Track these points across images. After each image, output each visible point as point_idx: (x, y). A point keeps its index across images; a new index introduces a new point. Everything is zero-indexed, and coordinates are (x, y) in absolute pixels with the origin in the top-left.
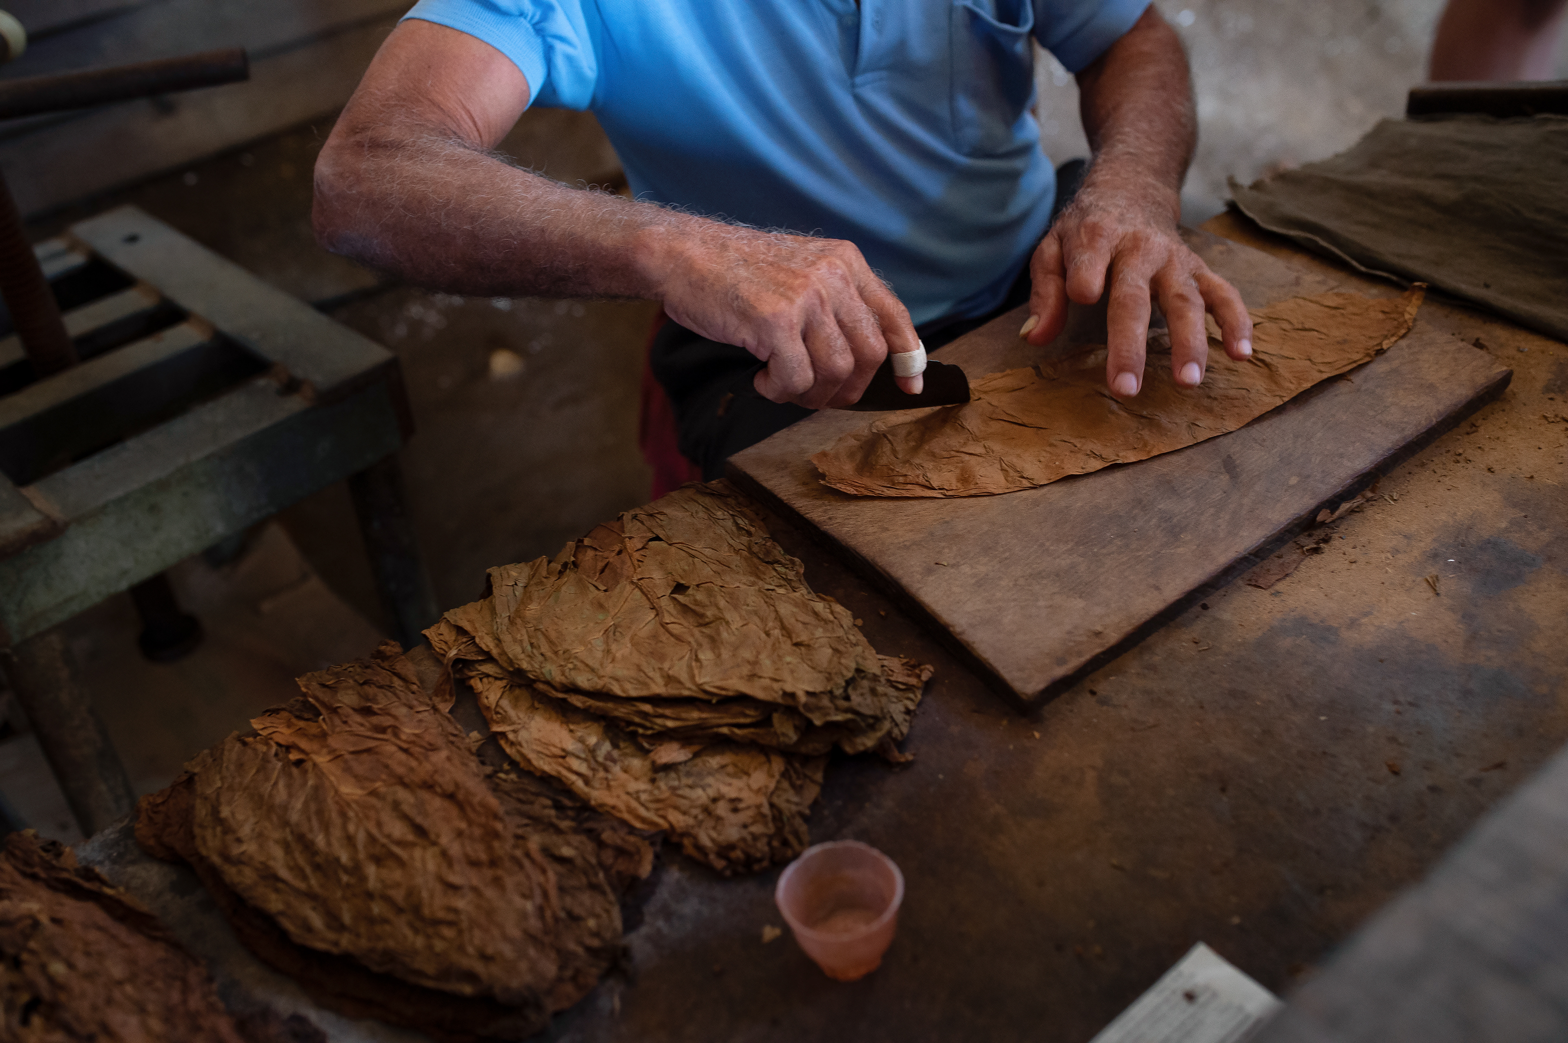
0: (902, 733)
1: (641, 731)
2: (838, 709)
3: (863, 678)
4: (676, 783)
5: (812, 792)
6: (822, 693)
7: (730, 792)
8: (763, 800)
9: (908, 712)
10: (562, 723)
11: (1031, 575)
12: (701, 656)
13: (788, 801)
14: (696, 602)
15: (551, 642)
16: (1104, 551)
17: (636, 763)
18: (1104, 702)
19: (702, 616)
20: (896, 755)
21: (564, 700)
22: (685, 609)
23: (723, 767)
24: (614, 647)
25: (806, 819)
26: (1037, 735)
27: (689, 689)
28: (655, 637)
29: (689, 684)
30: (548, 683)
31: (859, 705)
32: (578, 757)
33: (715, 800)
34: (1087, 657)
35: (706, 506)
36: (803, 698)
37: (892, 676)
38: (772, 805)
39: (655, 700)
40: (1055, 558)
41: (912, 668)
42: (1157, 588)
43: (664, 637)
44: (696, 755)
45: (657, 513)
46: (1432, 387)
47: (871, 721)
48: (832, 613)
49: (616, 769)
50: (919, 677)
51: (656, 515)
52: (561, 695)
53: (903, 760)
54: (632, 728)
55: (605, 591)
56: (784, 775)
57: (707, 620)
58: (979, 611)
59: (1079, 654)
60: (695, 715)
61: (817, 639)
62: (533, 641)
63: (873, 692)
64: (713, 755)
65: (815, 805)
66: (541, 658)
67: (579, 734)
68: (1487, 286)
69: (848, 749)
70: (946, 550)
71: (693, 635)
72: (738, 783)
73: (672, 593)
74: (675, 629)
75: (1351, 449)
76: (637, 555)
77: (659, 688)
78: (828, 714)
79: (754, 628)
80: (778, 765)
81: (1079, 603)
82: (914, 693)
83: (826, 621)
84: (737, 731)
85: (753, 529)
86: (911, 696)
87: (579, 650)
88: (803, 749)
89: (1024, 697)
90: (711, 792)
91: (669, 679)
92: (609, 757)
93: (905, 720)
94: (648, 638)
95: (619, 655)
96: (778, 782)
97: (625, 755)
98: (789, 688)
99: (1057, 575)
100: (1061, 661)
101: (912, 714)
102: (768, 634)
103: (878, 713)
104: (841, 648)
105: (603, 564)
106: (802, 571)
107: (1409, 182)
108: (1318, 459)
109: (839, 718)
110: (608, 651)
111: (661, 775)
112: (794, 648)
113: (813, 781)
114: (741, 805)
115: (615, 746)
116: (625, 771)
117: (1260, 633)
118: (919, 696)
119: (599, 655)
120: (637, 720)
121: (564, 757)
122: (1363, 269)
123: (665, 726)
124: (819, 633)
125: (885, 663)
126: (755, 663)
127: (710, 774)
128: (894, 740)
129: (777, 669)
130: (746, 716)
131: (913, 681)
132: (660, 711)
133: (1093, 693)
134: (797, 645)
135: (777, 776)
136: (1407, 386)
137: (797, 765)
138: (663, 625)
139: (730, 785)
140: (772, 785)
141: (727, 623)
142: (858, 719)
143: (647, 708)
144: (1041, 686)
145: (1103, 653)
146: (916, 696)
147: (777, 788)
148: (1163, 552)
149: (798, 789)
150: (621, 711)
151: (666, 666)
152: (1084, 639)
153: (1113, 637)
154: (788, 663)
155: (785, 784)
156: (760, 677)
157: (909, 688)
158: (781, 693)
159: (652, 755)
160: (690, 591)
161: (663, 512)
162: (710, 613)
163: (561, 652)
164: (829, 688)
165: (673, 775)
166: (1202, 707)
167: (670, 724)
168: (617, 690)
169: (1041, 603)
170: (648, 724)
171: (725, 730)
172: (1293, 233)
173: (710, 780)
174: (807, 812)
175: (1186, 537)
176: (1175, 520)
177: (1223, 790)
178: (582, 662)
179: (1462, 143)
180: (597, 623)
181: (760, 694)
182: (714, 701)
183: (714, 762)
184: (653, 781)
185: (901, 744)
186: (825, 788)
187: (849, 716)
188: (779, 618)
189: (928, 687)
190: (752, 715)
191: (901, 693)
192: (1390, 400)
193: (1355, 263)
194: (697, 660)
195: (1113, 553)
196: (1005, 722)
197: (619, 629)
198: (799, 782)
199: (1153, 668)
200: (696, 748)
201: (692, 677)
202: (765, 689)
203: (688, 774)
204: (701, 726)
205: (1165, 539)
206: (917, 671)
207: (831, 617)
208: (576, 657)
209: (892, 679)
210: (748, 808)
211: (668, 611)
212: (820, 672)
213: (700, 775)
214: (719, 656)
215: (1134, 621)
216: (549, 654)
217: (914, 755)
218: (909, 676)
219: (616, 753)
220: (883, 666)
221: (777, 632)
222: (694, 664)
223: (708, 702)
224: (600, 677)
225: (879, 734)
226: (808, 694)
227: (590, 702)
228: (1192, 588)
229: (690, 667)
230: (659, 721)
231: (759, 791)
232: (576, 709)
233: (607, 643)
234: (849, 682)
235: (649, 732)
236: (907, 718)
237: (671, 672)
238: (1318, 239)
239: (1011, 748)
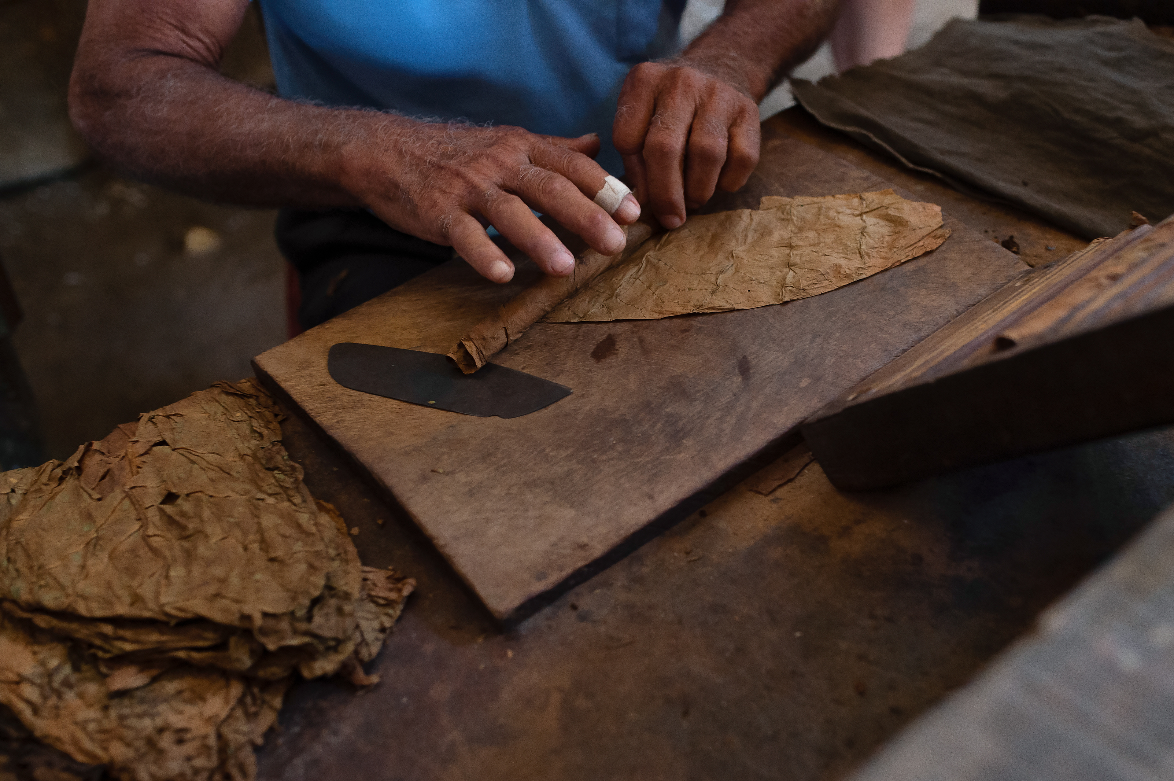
0: (370, 655)
1: (100, 654)
2: (296, 632)
3: (333, 596)
4: (127, 711)
5: (267, 719)
6: (284, 614)
7: (177, 721)
8: (211, 731)
9: (383, 630)
10: (28, 644)
11: (525, 483)
12: (173, 573)
13: (237, 731)
14: (183, 514)
15: (29, 556)
16: (604, 457)
17: (92, 689)
18: (585, 617)
19: (184, 528)
20: (360, 676)
21: (30, 620)
22: (171, 521)
23: (180, 692)
24: (90, 562)
25: (257, 749)
26: (510, 654)
27: (150, 610)
28: (133, 551)
29: (152, 605)
30: (14, 602)
31: (320, 627)
32: (32, 683)
33: (161, 731)
34: (568, 571)
35: (226, 407)
36: (258, 621)
37: (373, 590)
38: (220, 736)
39: (117, 621)
40: (553, 465)
41: (397, 580)
42: (651, 497)
43: (143, 551)
44: (154, 680)
45: (174, 415)
46: (954, 287)
47: (332, 643)
48: (316, 524)
49: (70, 696)
50: (400, 590)
51: (172, 417)
52: (26, 615)
53: (366, 682)
54: (93, 651)
55: (99, 500)
56: (241, 702)
57: (188, 533)
58: (465, 522)
59: (561, 568)
60: (154, 638)
61: (295, 553)
62: (12, 555)
63: (340, 611)
64: (171, 679)
65: (270, 733)
66: (14, 574)
67: (41, 656)
68: (1025, 184)
69: (306, 674)
70: (445, 457)
71: (171, 549)
72: (191, 710)
73: (162, 503)
74: (157, 542)
75: (866, 350)
76: (138, 461)
77: (122, 609)
78: (283, 638)
79: (233, 543)
80: (236, 690)
81: (569, 513)
82: (393, 608)
83: (308, 534)
84: (195, 655)
85: (265, 432)
86: (391, 611)
87: (54, 565)
88: (261, 673)
89: (498, 615)
90: (159, 722)
91: (137, 599)
92: (65, 682)
93: (377, 639)
94: (128, 552)
95: (92, 571)
96: (233, 709)
97: (85, 680)
98: (247, 609)
99: (552, 483)
100: (541, 576)
101: (388, 631)
102: (246, 549)
103: (340, 635)
104: (317, 563)
105: (105, 470)
106: (301, 477)
107: (965, 81)
108: (832, 360)
109: (295, 641)
110: (83, 567)
111: (116, 701)
112: (268, 563)
113: (272, 708)
114: (188, 736)
115: (76, 669)
116: (81, 696)
117: (752, 542)
118: (399, 612)
119: (74, 570)
120: (98, 642)
121: (18, 683)
122: (910, 165)
123: (121, 649)
124: (298, 546)
125: (370, 576)
126: (223, 581)
127: (166, 700)
128: (361, 661)
129: (244, 588)
130: (204, 639)
131: (393, 596)
132: (121, 633)
133: (574, 607)
134: (272, 560)
135: (233, 702)
136: (930, 285)
137: (256, 690)
138: (146, 538)
139: (180, 713)
140: (224, 714)
141: (207, 537)
142: (315, 642)
143: (108, 629)
144: (517, 603)
145: (588, 566)
146: (395, 612)
147: (229, 717)
148: (662, 458)
149: (251, 717)
150: (82, 632)
151: (135, 583)
152: (568, 551)
153: (599, 549)
154: (257, 581)
155: (239, 713)
156: (224, 597)
157: (390, 603)
158: (238, 615)
159: (109, 680)
160: (179, 501)
161: (179, 414)
162: (191, 526)
163: (36, 568)
164: (291, 608)
165: (126, 702)
166: (680, 623)
167: (128, 647)
168: (82, 609)
169: (531, 513)
170: (107, 646)
171: (182, 654)
172: (849, 129)
173: (163, 708)
174: (260, 741)
175: (688, 442)
176: (680, 425)
178: (55, 579)
180: (80, 535)
181: (217, 616)
182: (173, 623)
183: (171, 687)
184: (105, 708)
185: (369, 667)
186: (283, 715)
187: (306, 640)
188: (260, 531)
189: (411, 601)
190: (209, 638)
191: (382, 609)
192: (911, 299)
193: (903, 160)
194: (167, 577)
195: (612, 459)
196: (480, 640)
197: (101, 542)
198: (253, 709)
199: (639, 580)
200: (155, 672)
201: (157, 596)
202: (226, 610)
203: (142, 701)
204: (160, 650)
205: (667, 444)
206: (399, 585)
207: (313, 529)
208: (49, 574)
209: (373, 593)
210: (194, 739)
211: (153, 523)
212: (288, 590)
213: (154, 702)
214: (189, 573)
215: (621, 532)
216: (24, 570)
217: (381, 677)
218: (391, 590)
219: (74, 678)
220: (365, 579)
221: (255, 546)
222: (163, 582)
223: (166, 624)
224: (68, 596)
225: (340, 657)
226: (266, 615)
227: (55, 623)
228: (686, 496)
229: (158, 584)
230: (119, 644)
231: (209, 720)
232: (42, 630)
233: (85, 558)
234: (316, 602)
235: (108, 656)
236: (381, 636)
237: (139, 591)
238: (871, 136)
239: (482, 667)
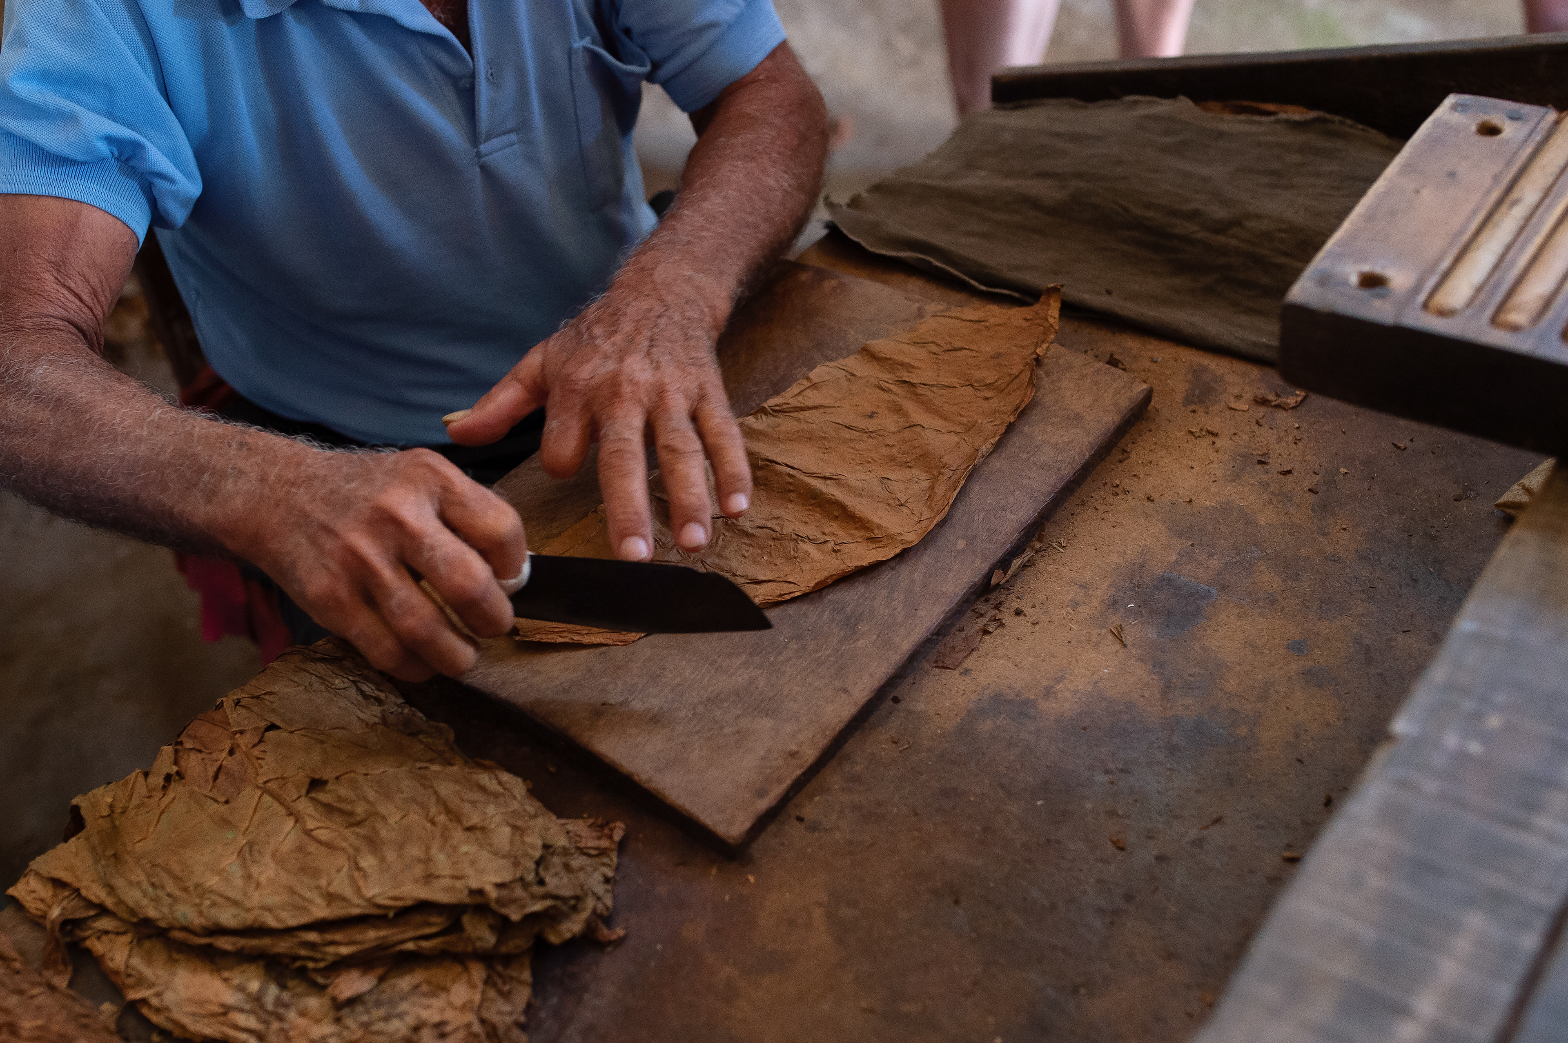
0: (607, 908)
1: (311, 965)
2: (534, 897)
3: (552, 854)
4: (365, 1018)
5: (523, 995)
6: (512, 882)
7: (431, 1015)
8: (470, 1017)
9: (607, 880)
10: (212, 972)
11: (709, 699)
12: (363, 863)
13: (500, 1013)
14: (341, 799)
15: (176, 878)
16: (781, 658)
17: (313, 1003)
18: (814, 828)
19: (351, 814)
20: (605, 933)
21: (210, 946)
22: (329, 809)
23: (416, 987)
24: (255, 870)
25: (523, 1027)
26: (751, 879)
27: (358, 906)
28: (300, 849)
29: (356, 900)
30: (185, 929)
31: (557, 887)
32: (242, 1011)
33: (416, 1029)
34: (788, 782)
35: (319, 675)
36: (493, 893)
37: (580, 842)
38: (483, 1021)
39: (321, 926)
40: (731, 676)
41: (602, 827)
42: (845, 691)
43: (312, 847)
44: (382, 979)
45: (264, 694)
46: (1078, 417)
47: (572, 902)
48: (500, 783)
49: (292, 1015)
50: (610, 837)
51: (264, 697)
52: (203, 941)
53: (614, 937)
54: (298, 964)
55: (227, 802)
56: (488, 982)
57: (359, 818)
58: (662, 751)
59: (779, 781)
60: (371, 936)
61: (492, 817)
62: (154, 880)
63: (567, 867)
64: (401, 975)
65: (529, 1009)
66: (168, 900)
67: (236, 981)
68: (1109, 292)
69: (554, 939)
70: (610, 687)
71: (345, 839)
72: (437, 1002)
73: (308, 792)
74: (323, 834)
75: (1011, 499)
76: (256, 752)
77: (321, 911)
78: (524, 906)
79: (416, 817)
80: (478, 972)
81: (766, 724)
82: (608, 856)
83: (496, 795)
84: (425, 944)
85: (382, 696)
86: (606, 860)
87: (213, 881)
88: (504, 949)
89: (731, 841)
90: (410, 1020)
91: (331, 898)
92: (279, 1002)
93: (607, 891)
94: (293, 851)
95: (263, 879)
96: (483, 992)
97: (299, 996)
98: (474, 884)
99: (738, 695)
100: (761, 793)
101: (612, 881)
102: (433, 822)
103: (578, 892)
104: (520, 823)
105: (215, 768)
106: (452, 737)
107: (1010, 183)
108: (981, 517)
109: (537, 907)
110: (248, 877)
111: (345, 1011)
112: (467, 834)
113: (522, 982)
114: (448, 1029)
115: (283, 987)
116: (303, 1014)
117: (958, 719)
118: (615, 860)
119: (239, 882)
120: (303, 952)
121: (225, 1014)
122: (983, 288)
123: (338, 954)
124: (491, 810)
125: (570, 827)
126: (427, 860)
127: (403, 998)
128: (601, 917)
129: (455, 863)
130: (430, 924)
131: (605, 843)
132: (329, 937)
133: (800, 819)
134: (469, 829)
135: (480, 986)
136: (1054, 420)
137: (499, 968)
138: (308, 833)
139: (428, 1007)
140: (477, 998)
141: (384, 818)
142: (558, 903)
143: (312, 936)
144: (747, 825)
145: (804, 774)
146: (611, 860)
147: (483, 1000)
148: (844, 647)
149: (506, 996)
150: (282, 946)
151: (323, 882)
152: (780, 762)
153: (811, 755)
154: (466, 854)
155: (492, 994)
156: (438, 877)
157: (603, 852)
158: (466, 892)
159: (330, 990)
160: (330, 787)
161: (271, 692)
162: (360, 809)
163: (191, 888)
164: (518, 875)
165: (360, 1009)
166: (916, 814)
167: (344, 950)
168: (271, 921)
169: (727, 730)
170: (318, 955)
171: (410, 946)
172: (903, 254)
173: (404, 1006)
174: (522, 1019)
175: (863, 627)
176: (848, 610)
177: (957, 902)
178: (221, 895)
179: (1058, 135)
180: (226, 844)
181: (443, 898)
182: (391, 914)
183: (405, 983)
184: (338, 1020)
185: (608, 920)
186: (537, 987)
187: (549, 903)
188: (442, 802)
189: (622, 846)
190: (438, 922)
191: (596, 859)
192: (1040, 438)
193: (973, 282)
194: (359, 868)
195: (791, 659)
196: (714, 871)
197: (256, 847)
198: (506, 988)
199: (856, 779)
200: (380, 971)
201: (358, 891)
202: (447, 890)
203: (378, 1004)
204: (382, 947)
205: (842, 634)
206: (606, 831)
207: (500, 789)
208: (212, 892)
209: (582, 845)
210: (456, 1030)
211: (310, 816)
212: (504, 857)
213: (392, 1003)
214: (383, 860)
215: (828, 733)
216: (177, 893)
217: (626, 928)
218: (599, 838)
219: (286, 996)
220: (568, 832)
221: (442, 818)
222: (356, 874)
223: (384, 917)
224: (248, 910)
225: (585, 915)
226: (499, 886)
227: (242, 942)
228: (882, 683)
229: (352, 879)
230: (331, 949)
231: (463, 1008)
232: (224, 954)
233: (244, 866)
234: (538, 863)
235: (322, 965)
236: (609, 887)
237: (331, 889)
238: (931, 259)
239: (727, 898)
